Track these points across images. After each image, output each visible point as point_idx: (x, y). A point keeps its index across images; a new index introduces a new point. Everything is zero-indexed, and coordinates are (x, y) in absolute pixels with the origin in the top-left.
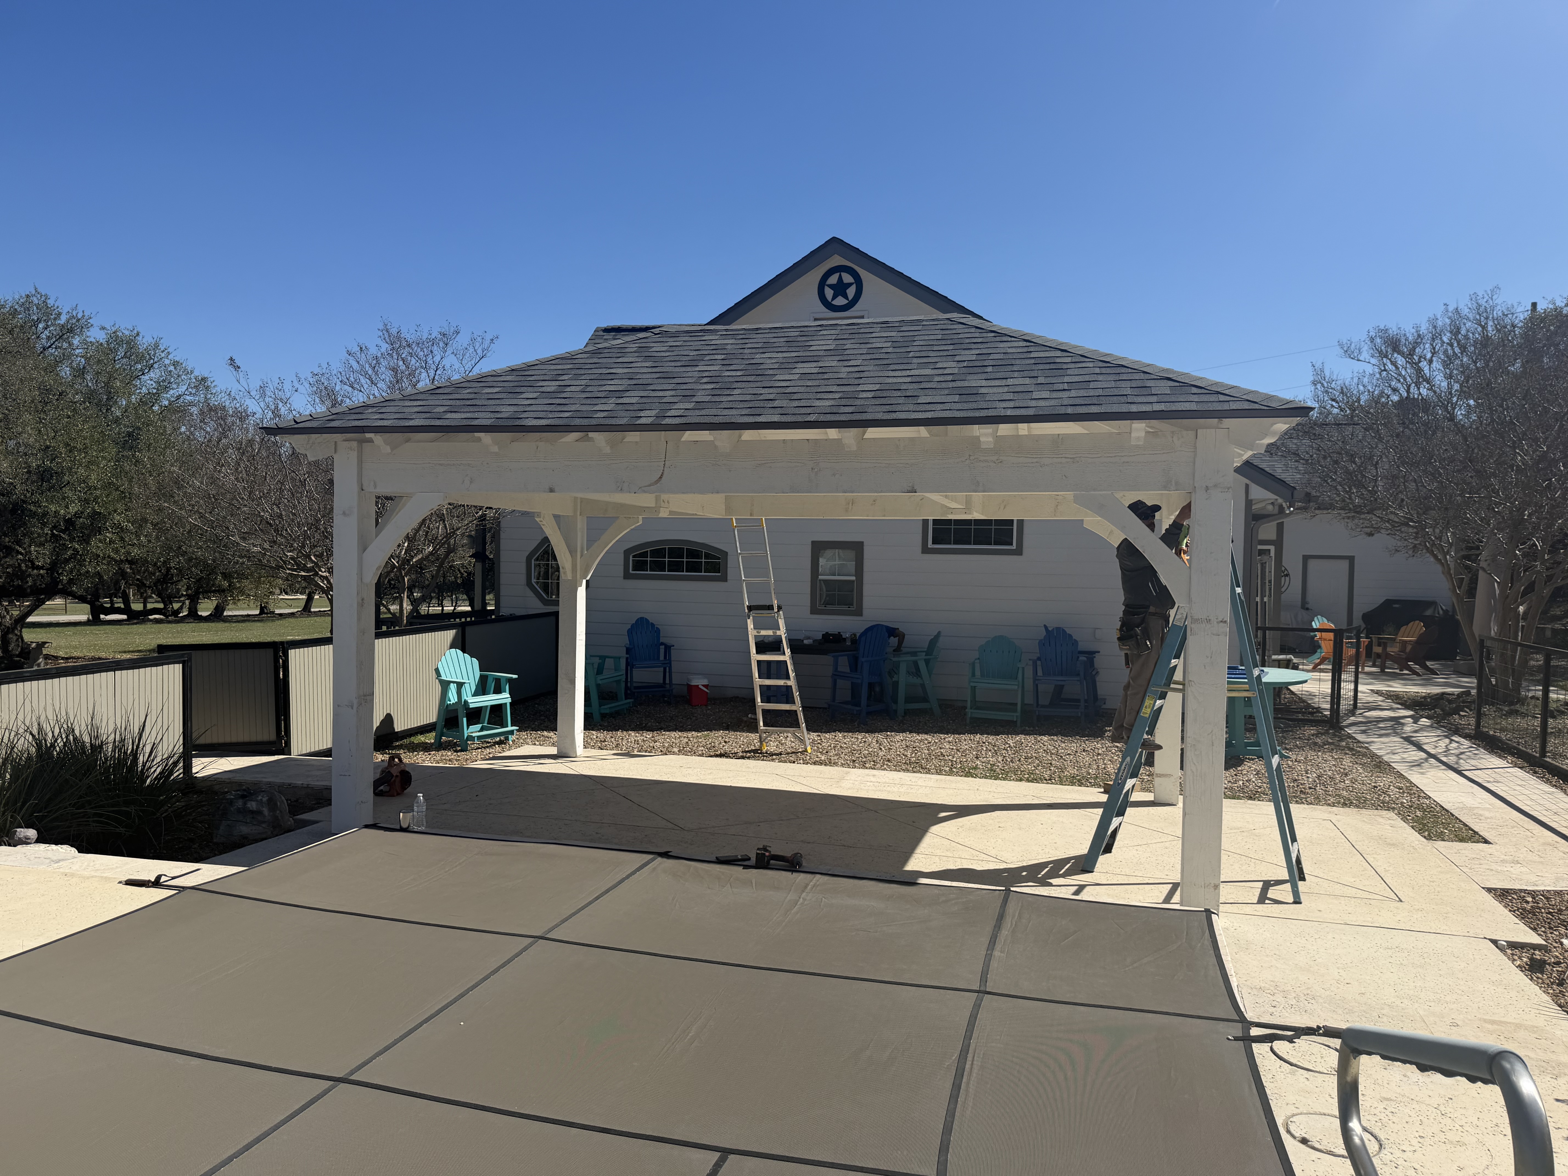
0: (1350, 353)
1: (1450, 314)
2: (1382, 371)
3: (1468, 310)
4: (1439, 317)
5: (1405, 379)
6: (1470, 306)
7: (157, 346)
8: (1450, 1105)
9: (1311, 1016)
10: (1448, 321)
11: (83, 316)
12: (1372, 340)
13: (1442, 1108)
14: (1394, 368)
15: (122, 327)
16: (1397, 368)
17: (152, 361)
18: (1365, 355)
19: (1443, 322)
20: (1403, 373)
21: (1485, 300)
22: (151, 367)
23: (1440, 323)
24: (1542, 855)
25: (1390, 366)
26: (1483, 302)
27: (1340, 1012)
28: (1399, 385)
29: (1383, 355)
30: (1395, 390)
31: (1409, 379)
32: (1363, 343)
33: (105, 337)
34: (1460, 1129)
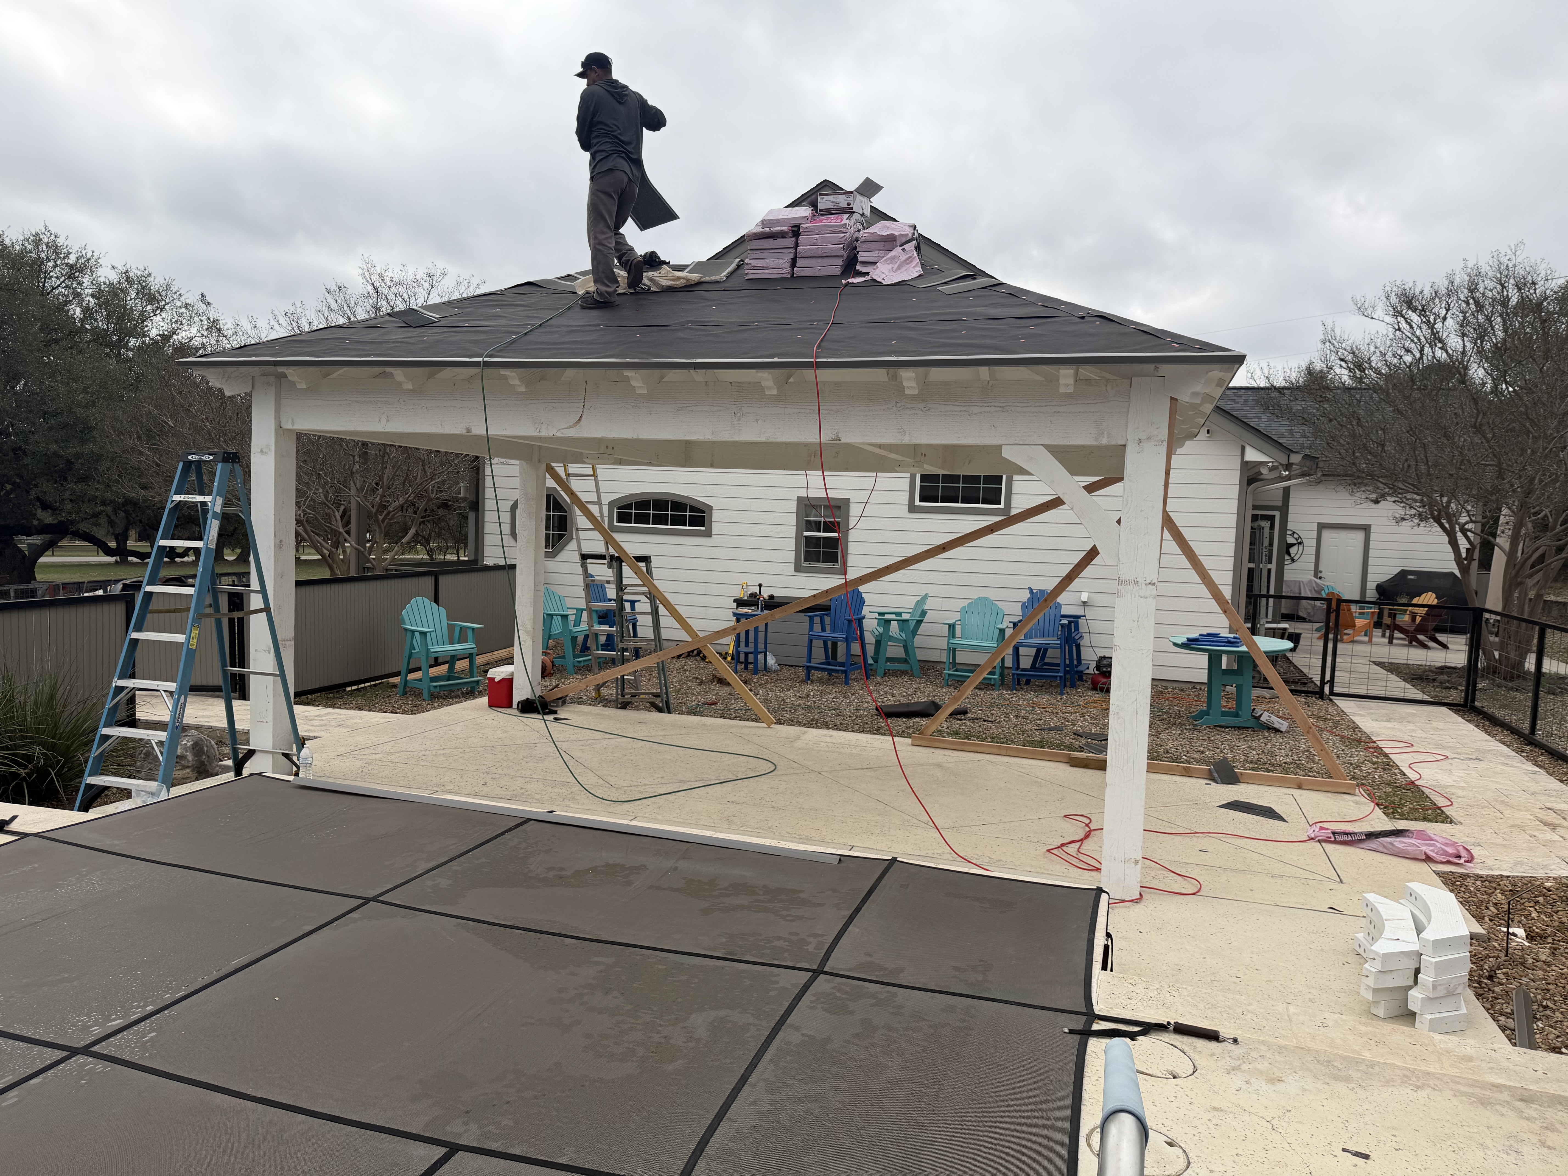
0: (1363, 310)
1: (1469, 270)
2: (1396, 330)
3: (1489, 268)
4: (1457, 273)
5: (1419, 339)
6: (1491, 264)
7: (168, 287)
8: (1286, 1119)
9: (1167, 1011)
10: (1467, 278)
11: (93, 256)
12: (1388, 297)
13: (1274, 1122)
14: (1408, 327)
15: (134, 267)
16: (1411, 327)
17: (163, 303)
18: (1379, 313)
19: (1461, 278)
20: (1418, 332)
21: (1508, 258)
22: (162, 309)
23: (1457, 281)
24: (1507, 838)
25: (1404, 325)
26: (1504, 260)
27: (1202, 1006)
28: (1413, 345)
29: (1398, 313)
30: (1408, 351)
31: (1423, 339)
32: (1378, 300)
33: (116, 277)
34: (1287, 1147)
